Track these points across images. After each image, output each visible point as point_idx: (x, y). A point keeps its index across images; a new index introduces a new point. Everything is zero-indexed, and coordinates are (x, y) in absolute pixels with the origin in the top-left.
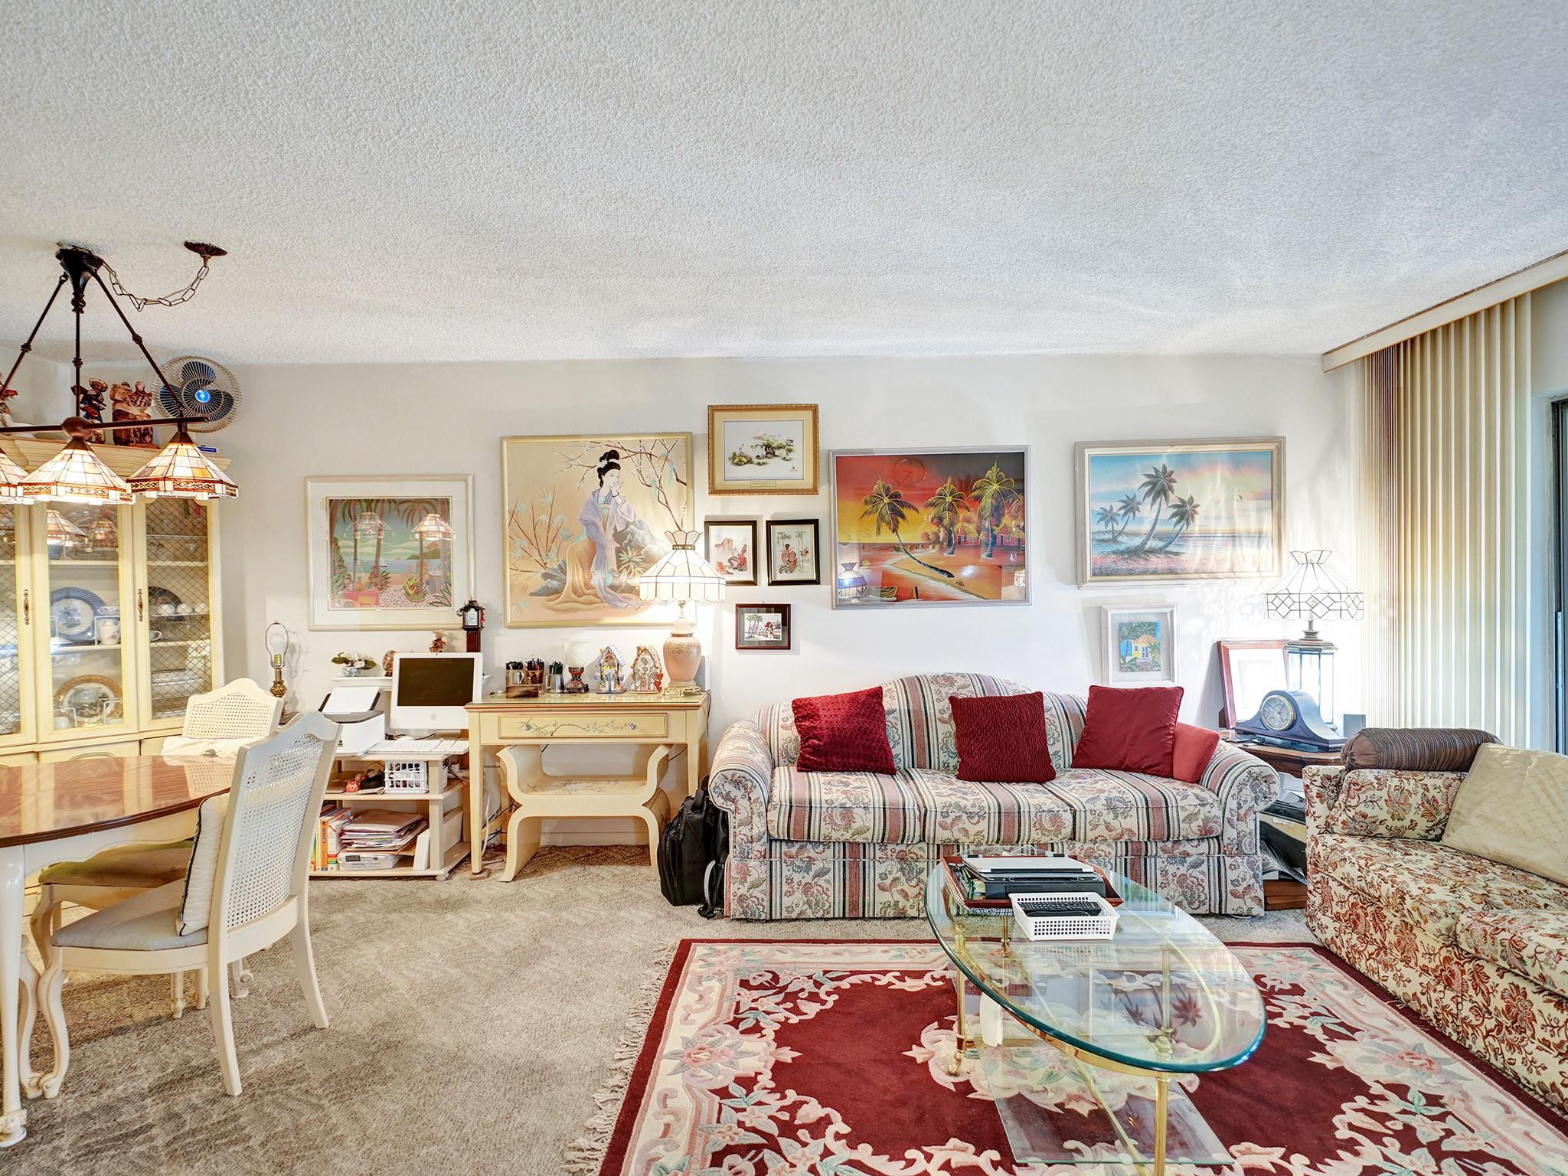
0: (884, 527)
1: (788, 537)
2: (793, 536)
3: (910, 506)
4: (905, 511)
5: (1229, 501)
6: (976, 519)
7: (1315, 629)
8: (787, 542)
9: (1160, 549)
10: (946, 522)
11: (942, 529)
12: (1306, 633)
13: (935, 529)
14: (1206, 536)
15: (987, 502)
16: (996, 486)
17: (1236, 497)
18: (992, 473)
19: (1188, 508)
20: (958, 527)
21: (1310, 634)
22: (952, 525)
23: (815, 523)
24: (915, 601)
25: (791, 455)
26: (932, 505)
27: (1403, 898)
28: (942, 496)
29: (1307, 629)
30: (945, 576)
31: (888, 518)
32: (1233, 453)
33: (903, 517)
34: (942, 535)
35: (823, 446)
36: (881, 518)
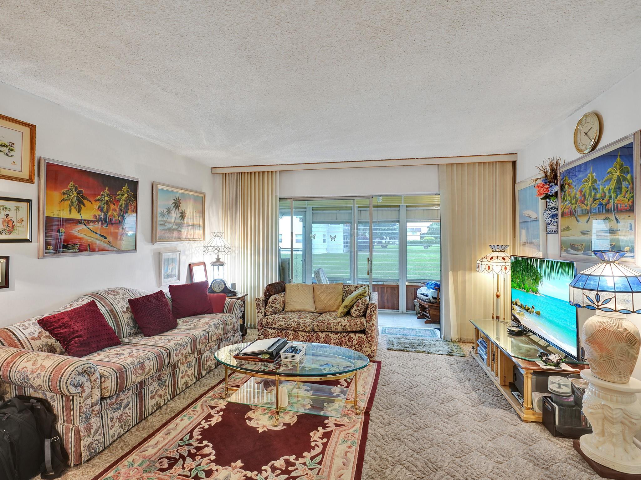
0: (73, 210)
1: (9, 210)
2: (13, 209)
3: (88, 200)
4: (85, 202)
5: (193, 212)
6: (118, 210)
7: (219, 258)
8: (7, 212)
9: (177, 229)
10: (105, 210)
11: (102, 214)
12: (217, 259)
13: (99, 213)
14: (188, 225)
15: (123, 202)
16: (126, 195)
17: (195, 212)
18: (125, 188)
19: (184, 214)
20: (110, 213)
21: (218, 259)
22: (108, 211)
23: (29, 201)
24: (88, 252)
25: (11, 153)
26: (99, 200)
27: (300, 325)
28: (103, 196)
29: (217, 257)
30: (103, 238)
31: (76, 204)
32: (195, 196)
33: (84, 205)
34: (102, 217)
35: (38, 154)
36: (72, 204)
